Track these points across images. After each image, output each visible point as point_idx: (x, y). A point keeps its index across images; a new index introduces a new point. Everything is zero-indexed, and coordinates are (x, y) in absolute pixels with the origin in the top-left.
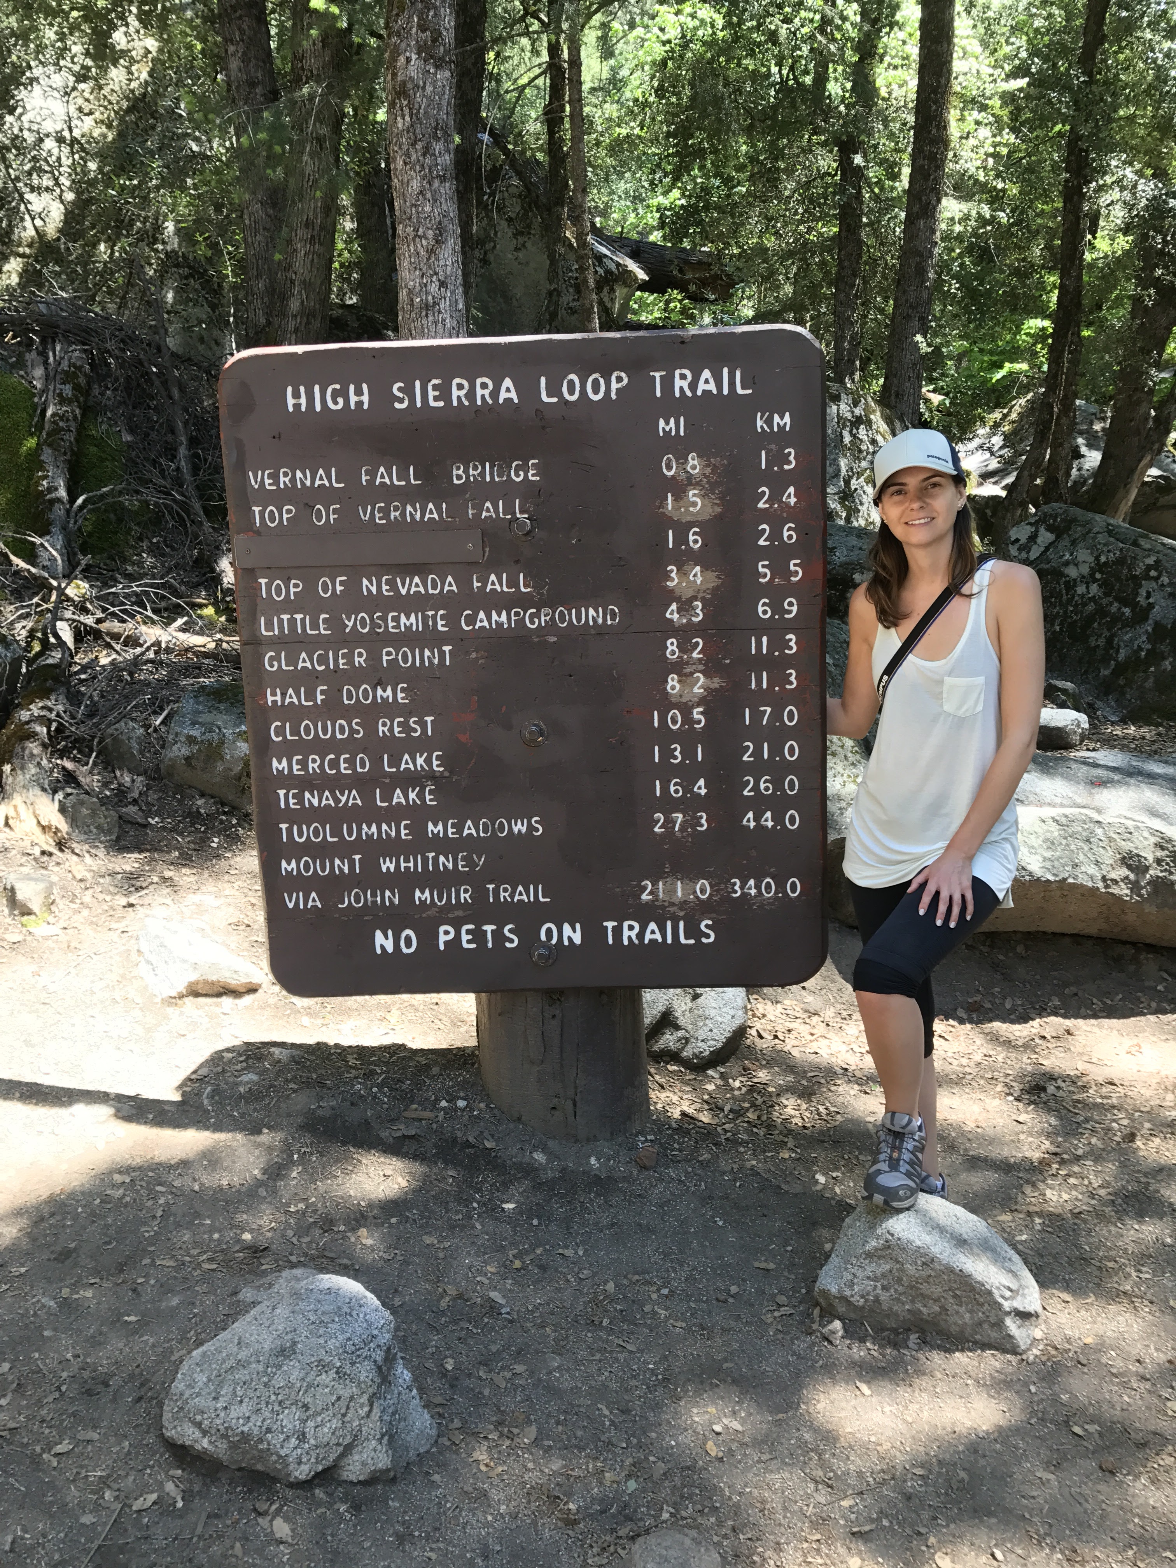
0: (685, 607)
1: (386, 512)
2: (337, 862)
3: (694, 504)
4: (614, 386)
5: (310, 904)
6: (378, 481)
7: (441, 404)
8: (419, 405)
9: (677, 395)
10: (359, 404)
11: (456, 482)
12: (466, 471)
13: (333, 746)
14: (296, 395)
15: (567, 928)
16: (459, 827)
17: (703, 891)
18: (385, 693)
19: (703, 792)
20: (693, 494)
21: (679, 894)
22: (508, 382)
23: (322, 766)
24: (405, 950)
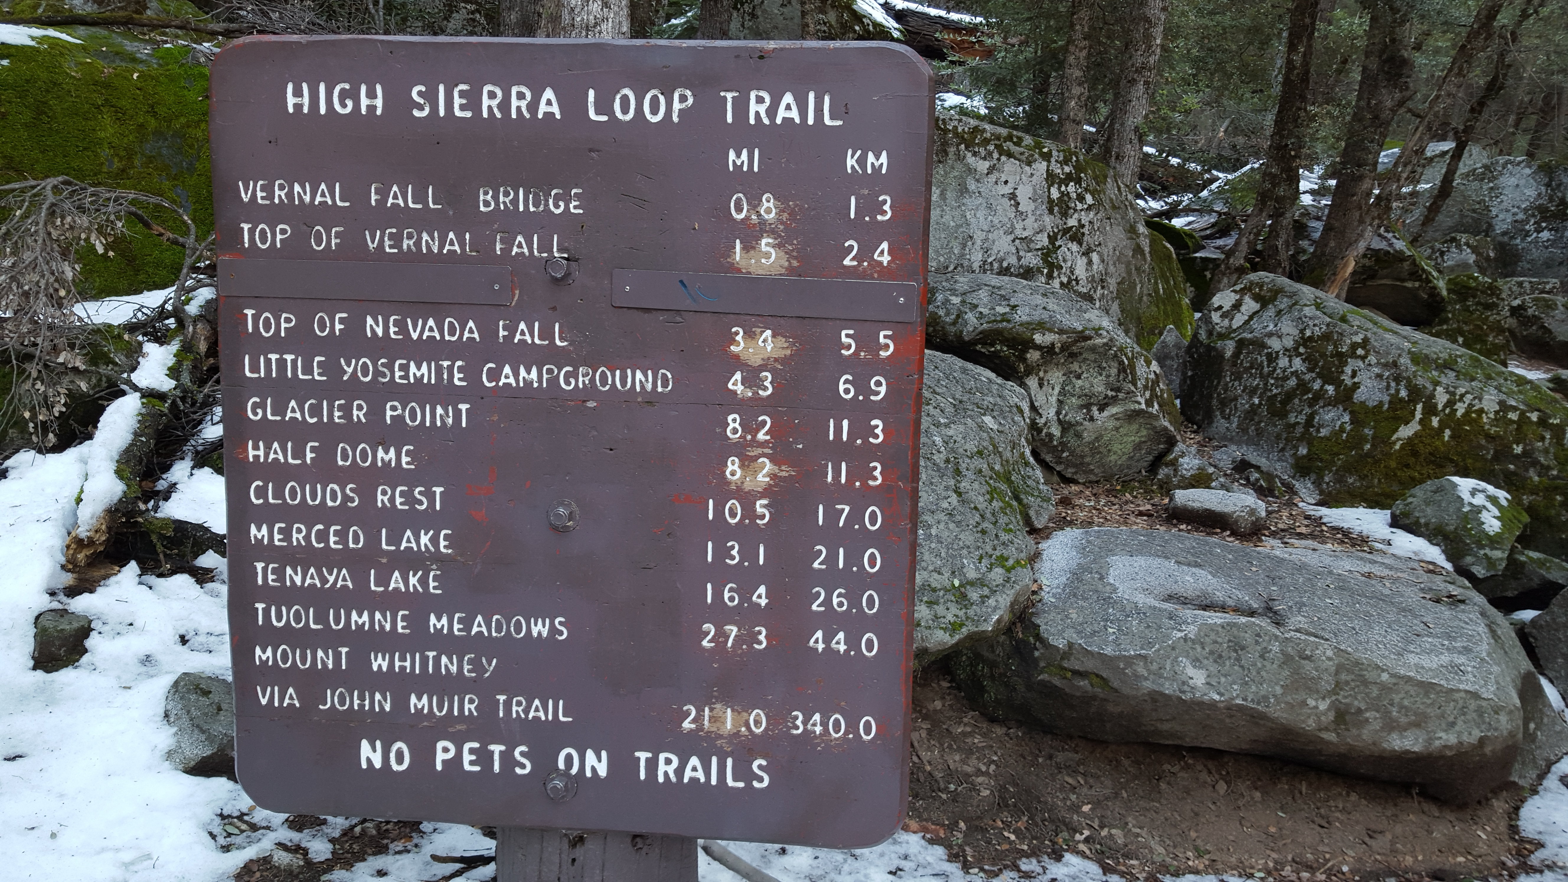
0: (752, 379)
1: (397, 240)
2: (320, 653)
3: (768, 255)
4: (677, 106)
5: (287, 701)
6: (391, 201)
7: (469, 114)
8: (442, 113)
9: (752, 121)
10: (372, 108)
11: (482, 208)
12: (496, 198)
13: (322, 514)
14: (298, 93)
15: (590, 755)
16: (467, 624)
17: (757, 723)
18: (386, 456)
19: (763, 602)
20: (765, 243)
21: (729, 726)
22: (549, 94)
23: (307, 538)
24: (395, 767)
